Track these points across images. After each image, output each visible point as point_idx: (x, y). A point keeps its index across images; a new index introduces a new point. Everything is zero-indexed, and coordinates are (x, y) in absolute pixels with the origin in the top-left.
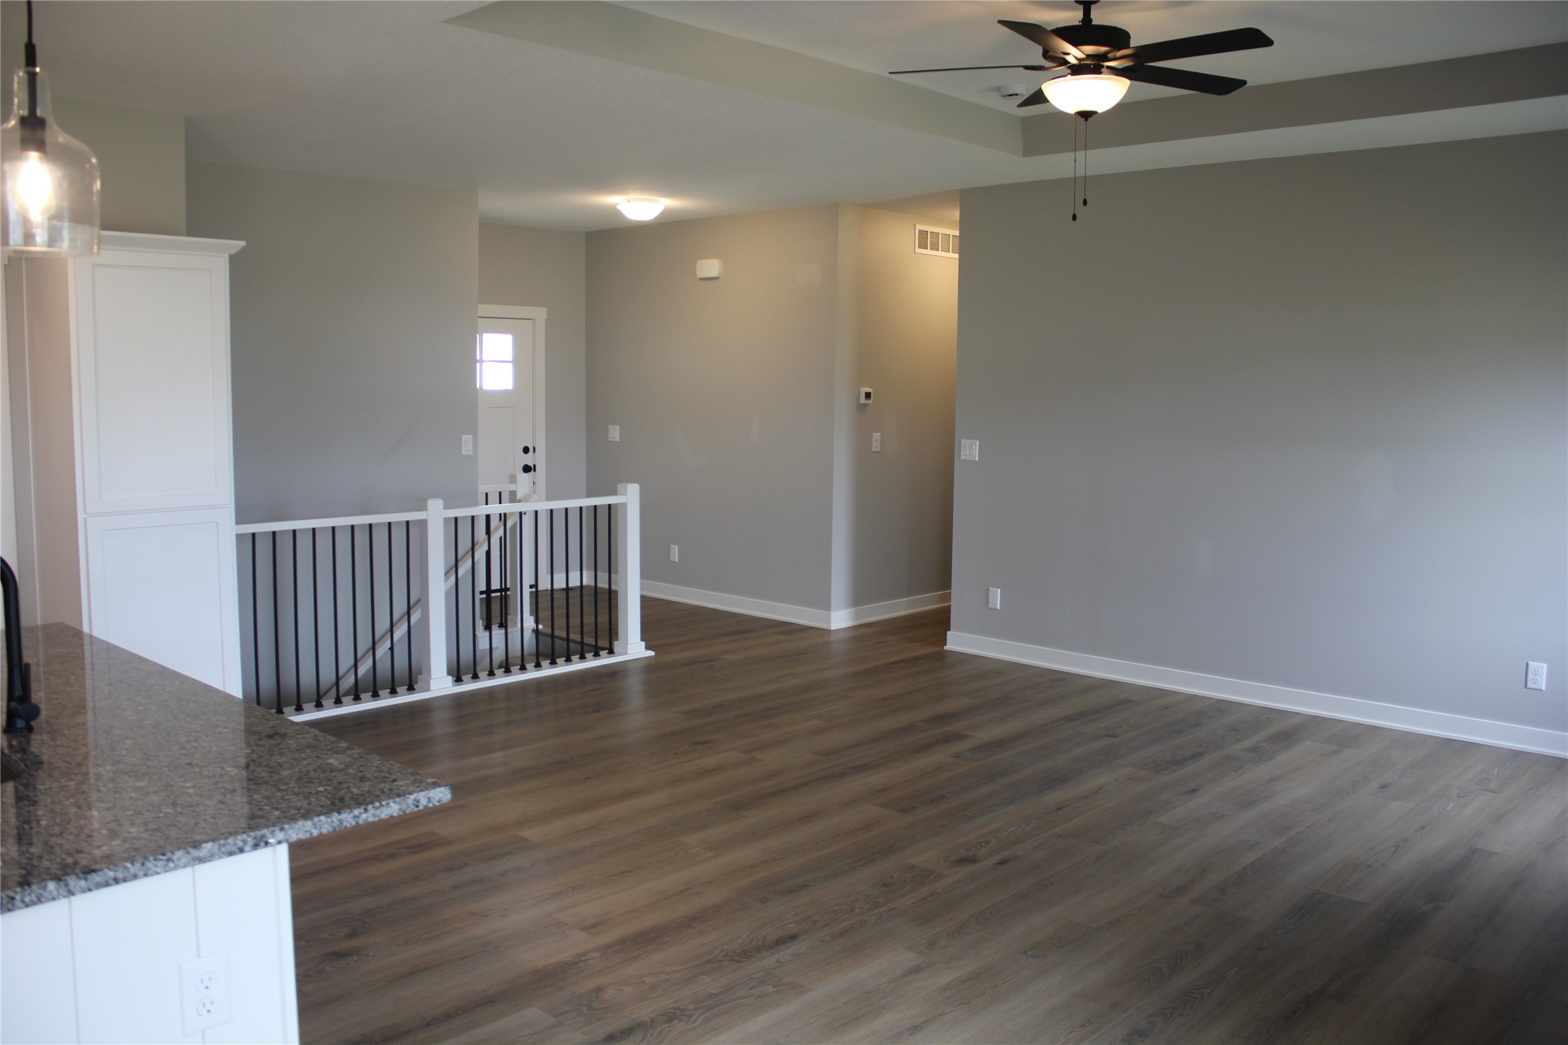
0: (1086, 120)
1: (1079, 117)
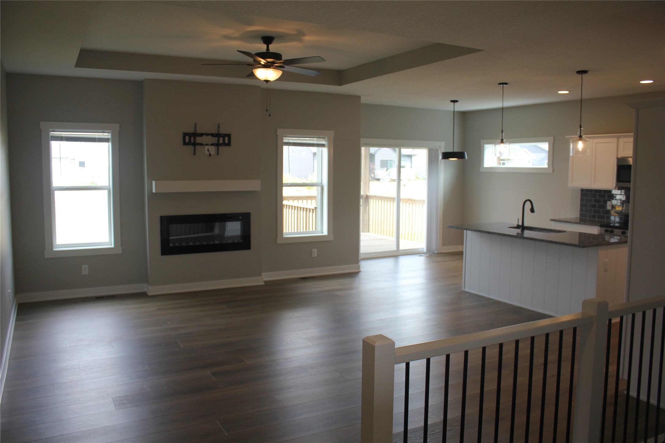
0: (267, 83)
1: (264, 82)
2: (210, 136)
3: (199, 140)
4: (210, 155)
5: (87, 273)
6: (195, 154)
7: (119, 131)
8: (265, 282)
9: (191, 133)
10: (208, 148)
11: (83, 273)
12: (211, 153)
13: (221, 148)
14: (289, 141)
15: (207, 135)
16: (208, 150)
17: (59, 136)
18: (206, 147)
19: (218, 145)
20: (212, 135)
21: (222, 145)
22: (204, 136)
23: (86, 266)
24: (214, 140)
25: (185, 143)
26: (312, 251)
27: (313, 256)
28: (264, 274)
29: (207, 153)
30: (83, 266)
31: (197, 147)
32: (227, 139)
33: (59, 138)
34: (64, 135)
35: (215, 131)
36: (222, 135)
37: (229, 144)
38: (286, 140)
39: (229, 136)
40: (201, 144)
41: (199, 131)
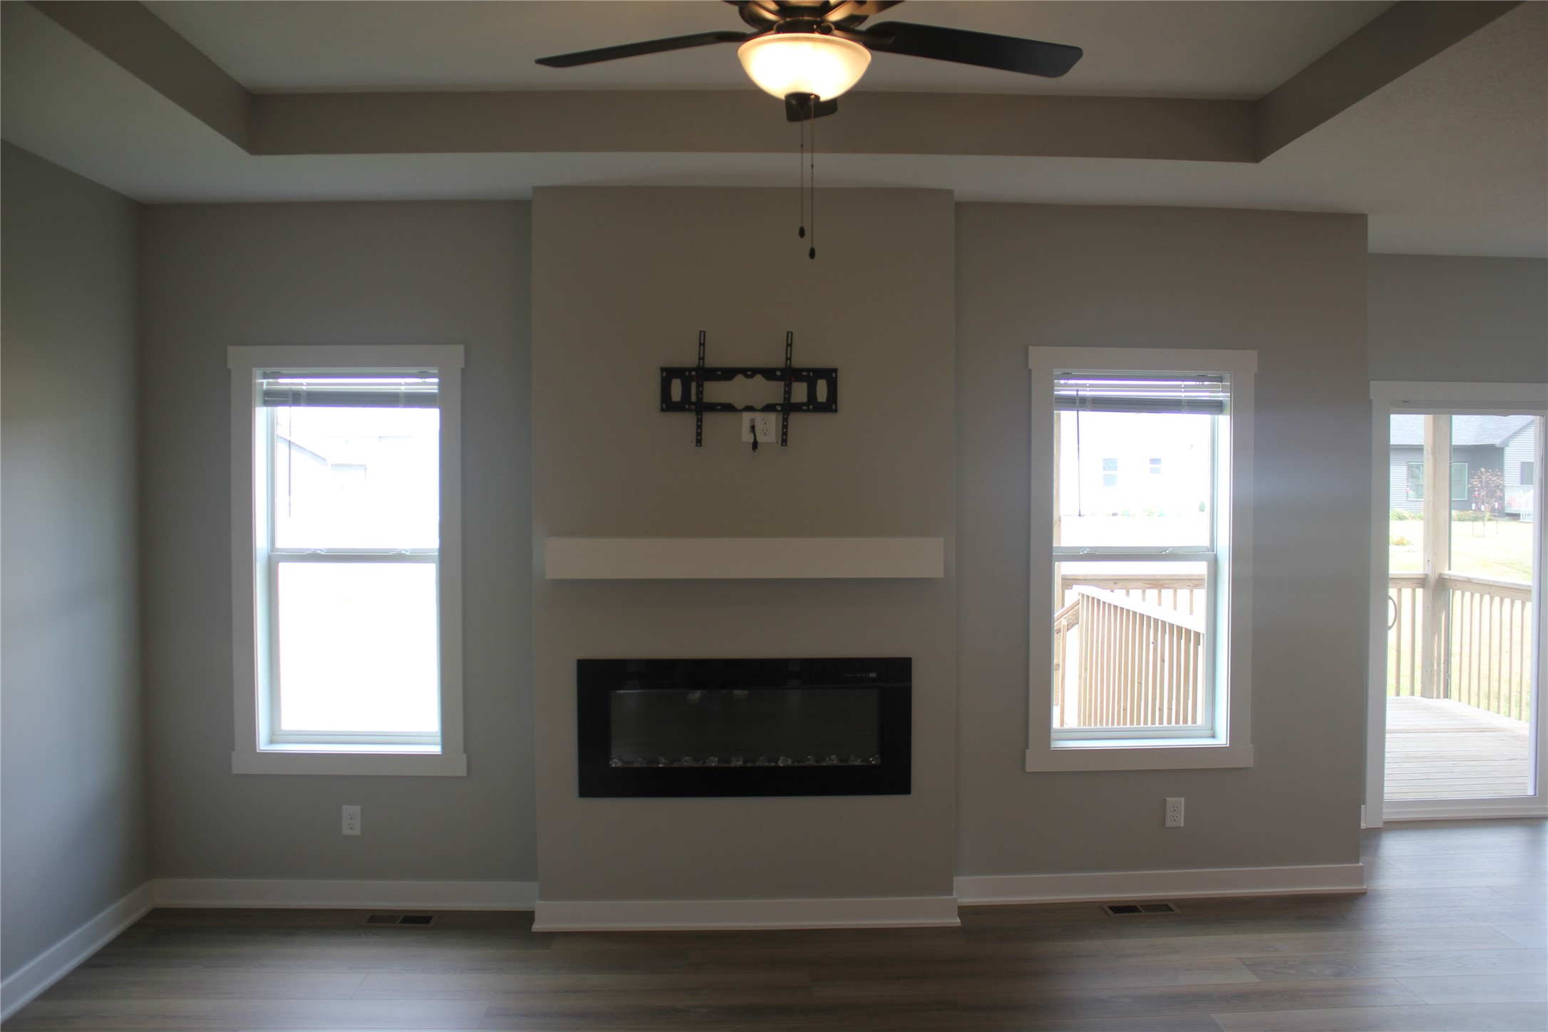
2: (759, 378)
3: (716, 391)
4: (755, 445)
5: (357, 831)
6: (699, 442)
7: (463, 370)
8: (963, 911)
9: (690, 370)
10: (753, 420)
11: (346, 831)
12: (760, 439)
13: (796, 419)
14: (1080, 393)
15: (749, 372)
16: (753, 428)
17: (290, 389)
18: (746, 417)
19: (787, 408)
20: (769, 374)
21: (805, 408)
22: (740, 378)
23: (356, 809)
24: (772, 391)
25: (668, 405)
26: (1165, 800)
27: (1169, 823)
28: (961, 882)
29: (748, 438)
30: (347, 809)
31: (710, 418)
32: (822, 388)
33: (290, 396)
34: (304, 388)
35: (775, 360)
36: (805, 373)
37: (830, 406)
38: (1065, 388)
39: (830, 375)
40: (728, 408)
41: (715, 359)
